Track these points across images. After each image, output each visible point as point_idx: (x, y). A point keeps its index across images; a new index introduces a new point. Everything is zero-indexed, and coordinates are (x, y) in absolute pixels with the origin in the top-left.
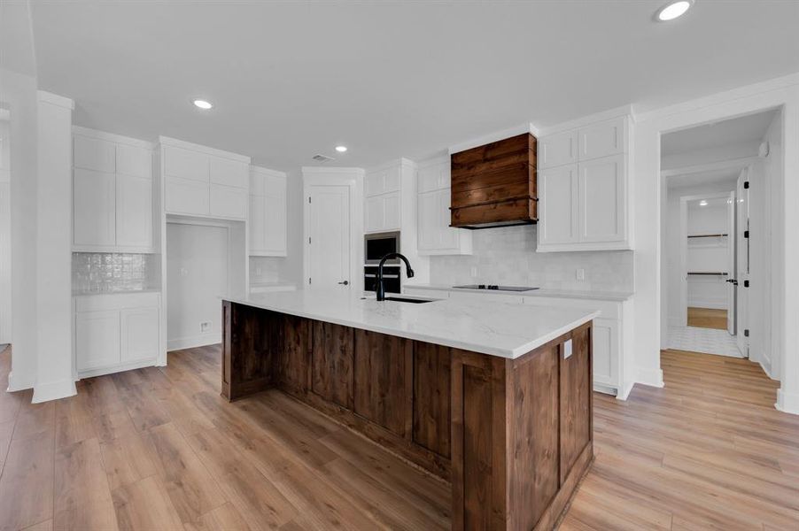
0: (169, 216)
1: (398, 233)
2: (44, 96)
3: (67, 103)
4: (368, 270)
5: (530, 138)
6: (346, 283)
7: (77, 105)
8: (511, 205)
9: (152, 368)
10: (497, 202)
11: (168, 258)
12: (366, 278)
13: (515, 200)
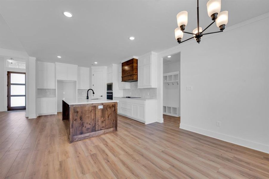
0: (57, 80)
1: (112, 83)
2: (30, 57)
3: (35, 58)
4: (108, 93)
5: (134, 60)
6: (102, 96)
7: (37, 58)
8: (131, 76)
9: (54, 115)
10: (129, 76)
11: (57, 90)
12: (107, 95)
13: (131, 75)
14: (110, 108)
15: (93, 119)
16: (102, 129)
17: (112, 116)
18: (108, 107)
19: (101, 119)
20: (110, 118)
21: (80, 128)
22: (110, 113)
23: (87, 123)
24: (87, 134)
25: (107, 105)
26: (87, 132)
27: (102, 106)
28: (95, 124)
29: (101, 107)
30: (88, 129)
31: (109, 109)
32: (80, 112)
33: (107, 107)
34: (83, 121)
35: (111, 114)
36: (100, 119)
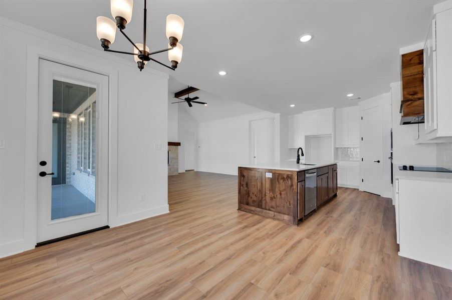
6: (379, 162)
14: (283, 179)
15: (260, 191)
16: (272, 209)
17: (287, 194)
18: (280, 178)
19: (270, 193)
20: (283, 196)
21: (247, 196)
22: (284, 188)
23: (253, 194)
24: (253, 208)
25: (279, 174)
26: (252, 204)
27: (271, 174)
28: (262, 198)
29: (269, 175)
30: (254, 201)
31: (282, 181)
32: (246, 177)
33: (278, 176)
34: (250, 190)
35: (285, 190)
36: (268, 193)
